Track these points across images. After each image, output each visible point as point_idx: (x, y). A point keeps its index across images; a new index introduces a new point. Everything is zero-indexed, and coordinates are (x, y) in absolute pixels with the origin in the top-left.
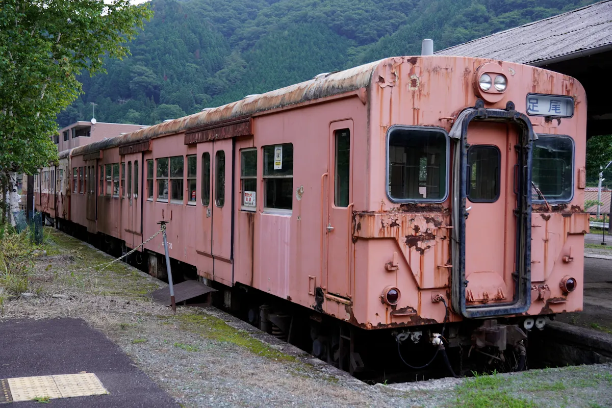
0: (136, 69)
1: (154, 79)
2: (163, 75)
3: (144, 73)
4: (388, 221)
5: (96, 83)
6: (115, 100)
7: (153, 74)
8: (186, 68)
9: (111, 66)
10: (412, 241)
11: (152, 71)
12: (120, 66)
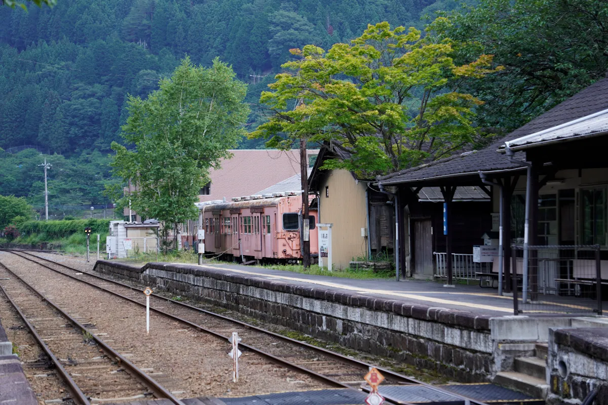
0: (278, 17)
1: (310, 33)
2: (324, 24)
3: (292, 24)
4: (283, 234)
5: (212, 48)
6: (245, 76)
7: (308, 23)
8: (367, 7)
9: (237, 15)
10: (289, 239)
11: (305, 18)
12: (252, 14)
